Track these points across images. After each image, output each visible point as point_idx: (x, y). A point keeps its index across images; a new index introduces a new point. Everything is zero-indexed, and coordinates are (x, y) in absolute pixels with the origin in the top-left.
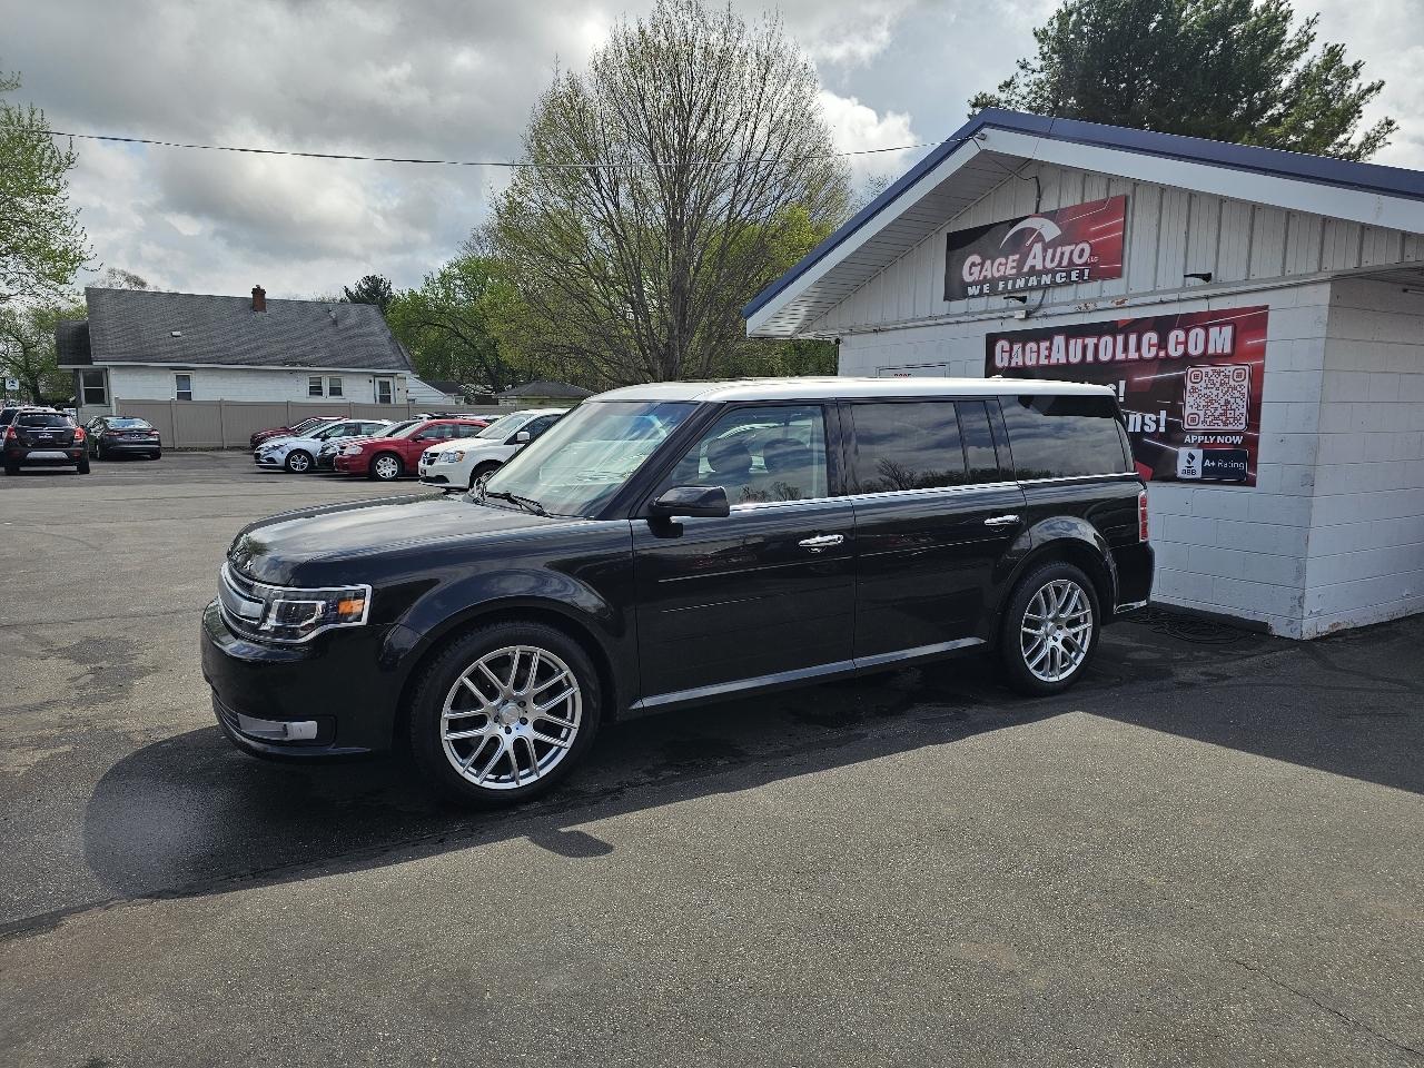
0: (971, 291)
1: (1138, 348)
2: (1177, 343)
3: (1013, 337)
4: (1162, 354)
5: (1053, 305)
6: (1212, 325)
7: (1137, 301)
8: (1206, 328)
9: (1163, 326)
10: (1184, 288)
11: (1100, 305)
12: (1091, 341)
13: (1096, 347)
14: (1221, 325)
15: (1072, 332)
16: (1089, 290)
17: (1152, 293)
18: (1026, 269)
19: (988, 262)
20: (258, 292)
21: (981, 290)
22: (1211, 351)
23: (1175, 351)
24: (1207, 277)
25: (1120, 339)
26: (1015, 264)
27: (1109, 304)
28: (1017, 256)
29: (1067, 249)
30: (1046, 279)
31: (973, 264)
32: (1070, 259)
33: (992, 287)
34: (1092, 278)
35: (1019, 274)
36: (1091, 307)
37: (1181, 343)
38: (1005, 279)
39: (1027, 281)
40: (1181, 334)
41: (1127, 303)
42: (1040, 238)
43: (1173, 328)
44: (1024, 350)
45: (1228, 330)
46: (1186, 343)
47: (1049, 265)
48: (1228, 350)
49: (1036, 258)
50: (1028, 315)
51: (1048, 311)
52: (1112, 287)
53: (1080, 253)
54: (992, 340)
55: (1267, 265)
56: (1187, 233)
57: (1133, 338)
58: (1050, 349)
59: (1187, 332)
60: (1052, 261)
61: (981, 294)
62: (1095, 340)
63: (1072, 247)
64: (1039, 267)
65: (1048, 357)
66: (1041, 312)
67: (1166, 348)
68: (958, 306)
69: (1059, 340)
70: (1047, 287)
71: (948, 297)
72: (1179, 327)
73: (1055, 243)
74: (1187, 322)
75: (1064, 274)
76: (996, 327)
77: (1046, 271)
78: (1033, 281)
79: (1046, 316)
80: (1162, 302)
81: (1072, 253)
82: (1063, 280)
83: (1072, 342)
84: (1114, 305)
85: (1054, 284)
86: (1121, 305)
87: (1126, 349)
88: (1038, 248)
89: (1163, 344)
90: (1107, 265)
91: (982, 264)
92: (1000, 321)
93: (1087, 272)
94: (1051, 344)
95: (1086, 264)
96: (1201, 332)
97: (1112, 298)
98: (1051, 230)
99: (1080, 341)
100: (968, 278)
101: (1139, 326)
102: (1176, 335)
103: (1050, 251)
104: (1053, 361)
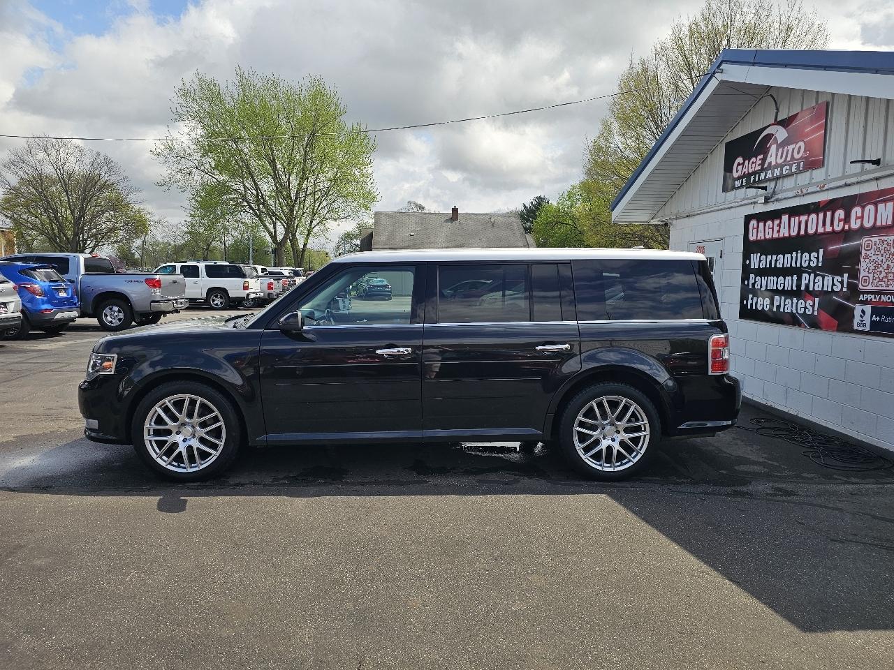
0: (737, 184)
1: (832, 223)
2: (857, 218)
3: (759, 217)
4: (847, 227)
5: (782, 191)
6: (881, 202)
7: (832, 185)
8: (876, 204)
9: (847, 204)
10: (862, 173)
11: (810, 190)
12: (803, 219)
13: (807, 223)
14: (885, 201)
15: (794, 212)
16: (804, 178)
17: (841, 178)
19: (747, 162)
20: (455, 210)
21: (742, 183)
22: (878, 224)
23: (855, 225)
24: (877, 162)
25: (821, 215)
26: (760, 162)
27: (815, 189)
28: (762, 156)
29: (791, 147)
30: (777, 172)
31: (739, 164)
32: (792, 155)
33: (747, 180)
34: (805, 169)
35: (762, 170)
36: (805, 191)
37: (859, 218)
38: (755, 173)
39: (766, 174)
40: (859, 210)
41: (826, 187)
42: (775, 140)
43: (854, 205)
44: (765, 225)
45: (890, 206)
46: (862, 218)
47: (779, 161)
48: (890, 222)
49: (773, 157)
50: (767, 200)
51: (780, 196)
52: (818, 174)
53: (798, 150)
54: (748, 220)
56: (865, 128)
57: (829, 215)
58: (779, 225)
59: (863, 208)
60: (781, 157)
61: (742, 186)
62: (806, 218)
63: (793, 146)
64: (773, 163)
65: (779, 231)
66: (776, 197)
67: (849, 222)
68: (731, 195)
70: (778, 178)
71: (725, 190)
72: (858, 205)
73: (784, 144)
74: (864, 200)
75: (788, 167)
76: (750, 210)
77: (777, 166)
78: (770, 174)
79: (777, 200)
80: (846, 185)
81: (793, 149)
82: (787, 172)
83: (793, 219)
84: (818, 189)
85: (782, 177)
86: (823, 189)
87: (824, 224)
88: (774, 148)
89: (847, 219)
90: (814, 158)
91: (743, 164)
92: (751, 206)
93: (802, 164)
94: (780, 222)
95: (801, 158)
96: (872, 207)
97: (817, 184)
98: (782, 134)
99: (797, 218)
100: (735, 175)
101: (832, 205)
102: (856, 211)
103: (780, 150)
104: (781, 235)
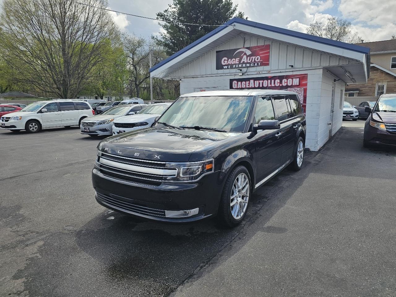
0: (224, 67)
1: (274, 83)
2: (285, 82)
3: (238, 80)
4: (281, 85)
5: (249, 72)
6: (294, 78)
7: (273, 72)
8: (292, 79)
9: (281, 78)
10: (286, 69)
11: (263, 72)
12: (261, 82)
13: (263, 83)
14: (296, 78)
15: (255, 79)
16: (260, 68)
17: (278, 70)
18: (242, 62)
19: (230, 60)
21: (228, 67)
22: (294, 84)
23: (284, 84)
24: (292, 66)
25: (269, 81)
26: (238, 61)
27: (266, 72)
28: (239, 59)
29: (254, 57)
30: (248, 65)
31: (225, 60)
32: (255, 60)
33: (232, 66)
34: (260, 65)
35: (240, 63)
36: (261, 73)
37: (286, 82)
38: (236, 64)
39: (242, 66)
40: (286, 80)
41: (271, 72)
42: (245, 54)
43: (284, 79)
44: (241, 84)
45: (298, 79)
46: (287, 82)
47: (248, 61)
48: (298, 84)
49: (244, 59)
50: (243, 74)
51: (248, 73)
52: (266, 68)
53: (258, 59)
54: (231, 81)
55: (307, 64)
56: (287, 55)
57: (273, 81)
58: (249, 83)
59: (287, 79)
60: (249, 60)
61: (228, 68)
62: (262, 81)
63: (255, 57)
64: (246, 62)
65: (249, 85)
66: (246, 74)
67: (282, 84)
68: (220, 71)
69: (252, 81)
70: (248, 67)
71: (217, 68)
73: (250, 56)
74: (287, 77)
75: (253, 64)
76: (232, 77)
77: (248, 63)
78: (244, 65)
79: (248, 75)
80: (281, 72)
81: (255, 58)
82: (253, 65)
83: (256, 82)
84: (267, 72)
85: (250, 66)
86: (269, 72)
87: (271, 84)
88: (245, 57)
89: (281, 82)
90: (265, 62)
91: (228, 60)
93: (259, 64)
95: (259, 61)
96: (291, 80)
97: (266, 71)
98: (249, 52)
99: (258, 82)
100: (223, 64)
101: (274, 78)
102: (284, 80)
103: (249, 58)
